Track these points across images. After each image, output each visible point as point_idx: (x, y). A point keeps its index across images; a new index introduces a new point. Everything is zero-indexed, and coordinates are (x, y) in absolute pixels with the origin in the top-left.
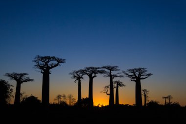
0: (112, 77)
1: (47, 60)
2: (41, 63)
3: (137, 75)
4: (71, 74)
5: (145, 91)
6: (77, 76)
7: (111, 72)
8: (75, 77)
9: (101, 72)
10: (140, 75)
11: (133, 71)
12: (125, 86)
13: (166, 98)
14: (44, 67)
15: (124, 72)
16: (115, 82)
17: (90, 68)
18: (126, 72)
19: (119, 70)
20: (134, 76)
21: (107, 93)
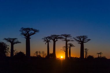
0: (67, 41)
1: (28, 30)
4: (43, 39)
5: (86, 49)
6: (47, 40)
7: (66, 38)
8: (45, 41)
9: (61, 38)
10: (83, 40)
11: (79, 37)
12: (74, 46)
13: (99, 54)
14: (26, 34)
15: (74, 38)
16: (69, 44)
17: (54, 35)
18: (75, 38)
19: (71, 37)
20: (80, 41)
21: (64, 50)
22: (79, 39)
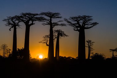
0: (52, 25)
3: (81, 24)
4: (5, 20)
5: (89, 42)
6: (12, 23)
7: (51, 20)
8: (9, 24)
9: (40, 19)
10: (84, 23)
11: (77, 19)
12: (67, 36)
13: (113, 50)
15: (66, 20)
16: (56, 31)
17: (27, 14)
18: (69, 20)
19: (60, 17)
20: (78, 25)
21: (46, 43)
22: (76, 22)
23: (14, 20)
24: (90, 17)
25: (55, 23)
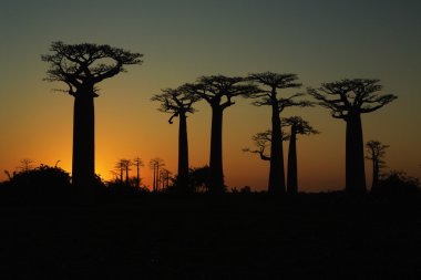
0: (276, 105)
1: (87, 56)
2: (67, 64)
3: (351, 101)
4: (157, 98)
6: (175, 104)
7: (274, 93)
8: (168, 106)
9: (247, 91)
10: (359, 99)
11: (339, 88)
12: (315, 132)
14: (77, 75)
15: (311, 91)
16: (288, 121)
17: (215, 79)
18: (319, 92)
19: (299, 85)
20: (342, 104)
21: (261, 153)
22: (338, 97)
23: (178, 98)
24: (374, 81)
25: (287, 100)
